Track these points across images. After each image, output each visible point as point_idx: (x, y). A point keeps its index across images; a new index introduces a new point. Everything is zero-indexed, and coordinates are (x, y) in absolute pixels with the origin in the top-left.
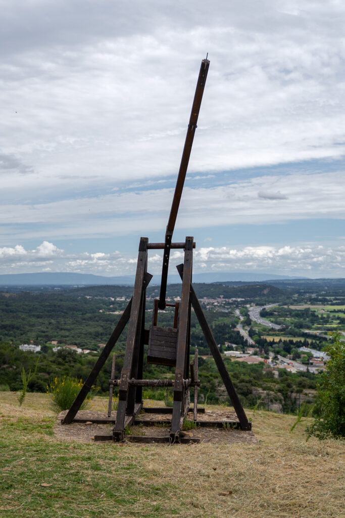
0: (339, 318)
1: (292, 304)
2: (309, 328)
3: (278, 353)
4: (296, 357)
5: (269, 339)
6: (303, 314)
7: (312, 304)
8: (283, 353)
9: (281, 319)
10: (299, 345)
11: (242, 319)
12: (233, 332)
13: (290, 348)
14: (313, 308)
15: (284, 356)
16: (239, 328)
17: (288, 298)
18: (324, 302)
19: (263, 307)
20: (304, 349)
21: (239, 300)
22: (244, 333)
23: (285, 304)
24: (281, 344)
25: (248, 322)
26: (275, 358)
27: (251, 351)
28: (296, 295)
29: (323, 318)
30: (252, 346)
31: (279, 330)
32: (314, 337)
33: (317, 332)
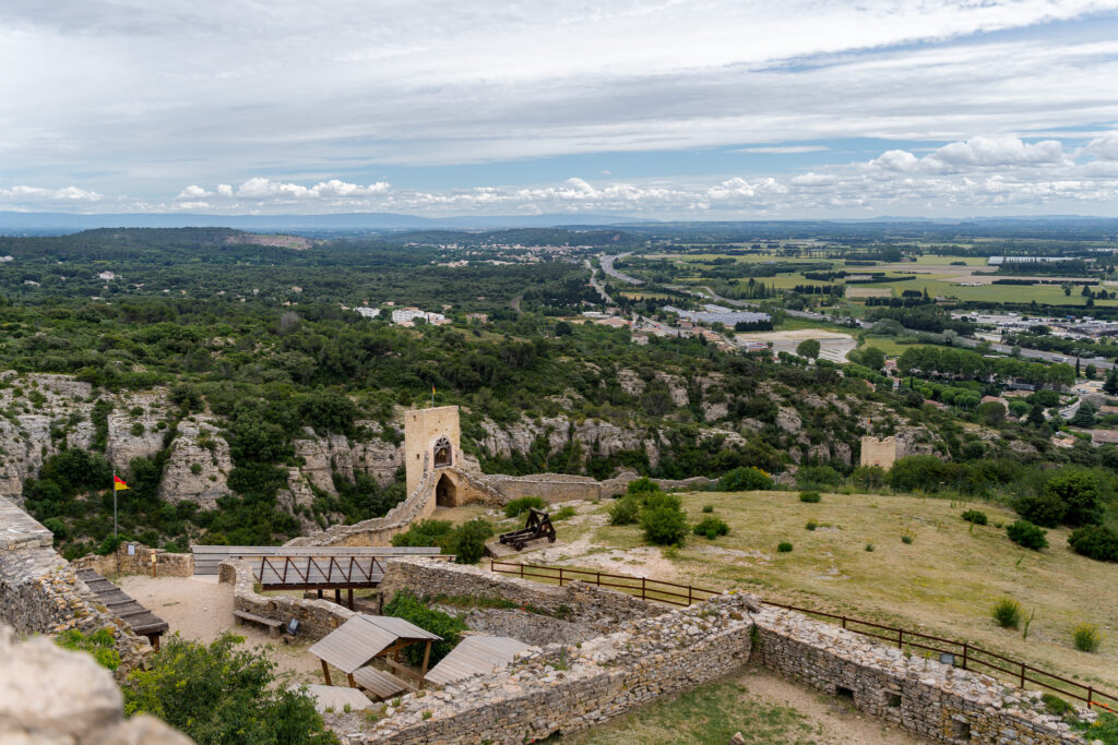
0: (700, 270)
1: (646, 253)
2: (669, 282)
3: (640, 313)
4: (662, 318)
5: (631, 296)
6: (661, 265)
7: (668, 253)
8: (646, 313)
9: (637, 272)
10: (663, 303)
11: (595, 271)
12: (588, 287)
13: (654, 308)
14: (669, 257)
15: (649, 317)
16: (593, 283)
17: (641, 246)
18: (680, 250)
19: (616, 257)
20: (668, 308)
21: (587, 247)
22: (600, 289)
23: (638, 253)
24: (644, 303)
25: (602, 276)
26: (640, 320)
27: (611, 311)
28: (649, 242)
29: (682, 270)
30: (613, 306)
31: (637, 285)
32: (677, 293)
33: (676, 288)
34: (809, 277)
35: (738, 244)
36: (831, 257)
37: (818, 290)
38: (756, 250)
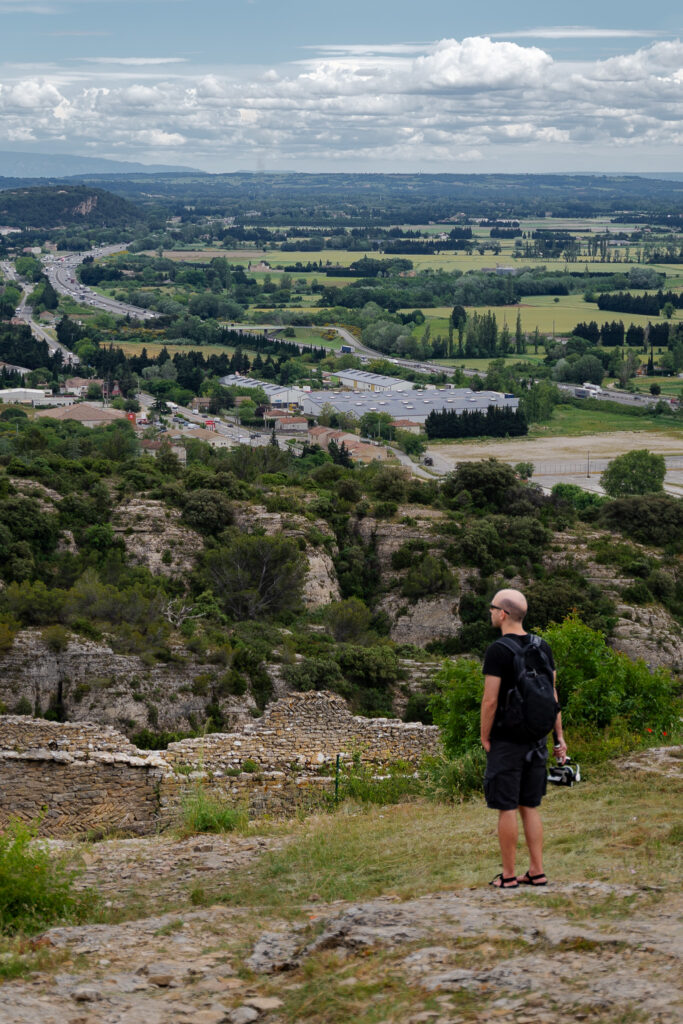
0: (316, 289)
1: (168, 246)
2: (235, 316)
3: (160, 392)
4: (222, 403)
5: (132, 350)
6: (211, 276)
7: (227, 246)
8: (177, 391)
9: (145, 291)
10: (221, 367)
11: (29, 289)
12: (10, 328)
13: (198, 379)
14: (235, 257)
15: (183, 402)
16: (23, 315)
17: (153, 228)
18: (262, 239)
19: (87, 254)
20: (231, 381)
21: (5, 232)
22: (44, 331)
23: (149, 246)
24: (169, 365)
25: (47, 300)
26: (160, 408)
27: (78, 387)
28: (176, 220)
29: (269, 288)
30: (78, 373)
31: (148, 324)
32: (259, 343)
33: (257, 330)
34: (605, 305)
35: (415, 228)
36: (657, 259)
37: (636, 336)
38: (460, 241)
